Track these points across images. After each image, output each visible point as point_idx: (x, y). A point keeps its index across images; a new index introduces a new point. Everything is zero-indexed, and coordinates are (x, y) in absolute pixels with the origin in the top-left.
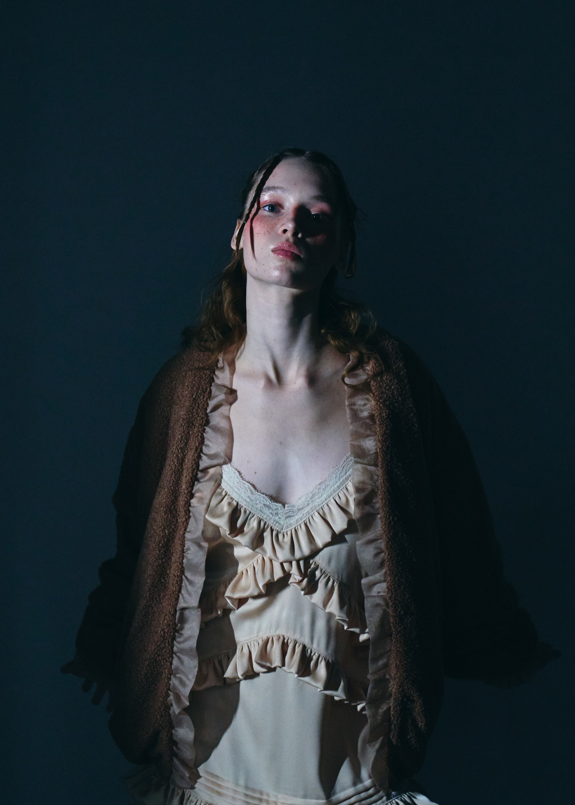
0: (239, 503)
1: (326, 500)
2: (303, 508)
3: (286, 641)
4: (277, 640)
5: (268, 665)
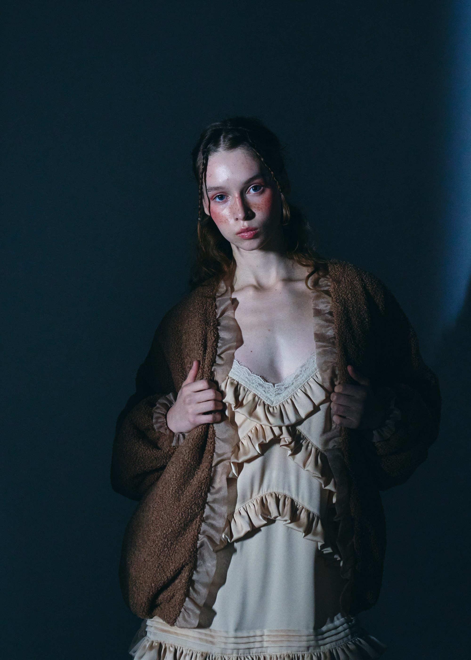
0: (239, 382)
1: (306, 379)
2: (288, 387)
3: (277, 496)
4: (270, 497)
5: (269, 517)
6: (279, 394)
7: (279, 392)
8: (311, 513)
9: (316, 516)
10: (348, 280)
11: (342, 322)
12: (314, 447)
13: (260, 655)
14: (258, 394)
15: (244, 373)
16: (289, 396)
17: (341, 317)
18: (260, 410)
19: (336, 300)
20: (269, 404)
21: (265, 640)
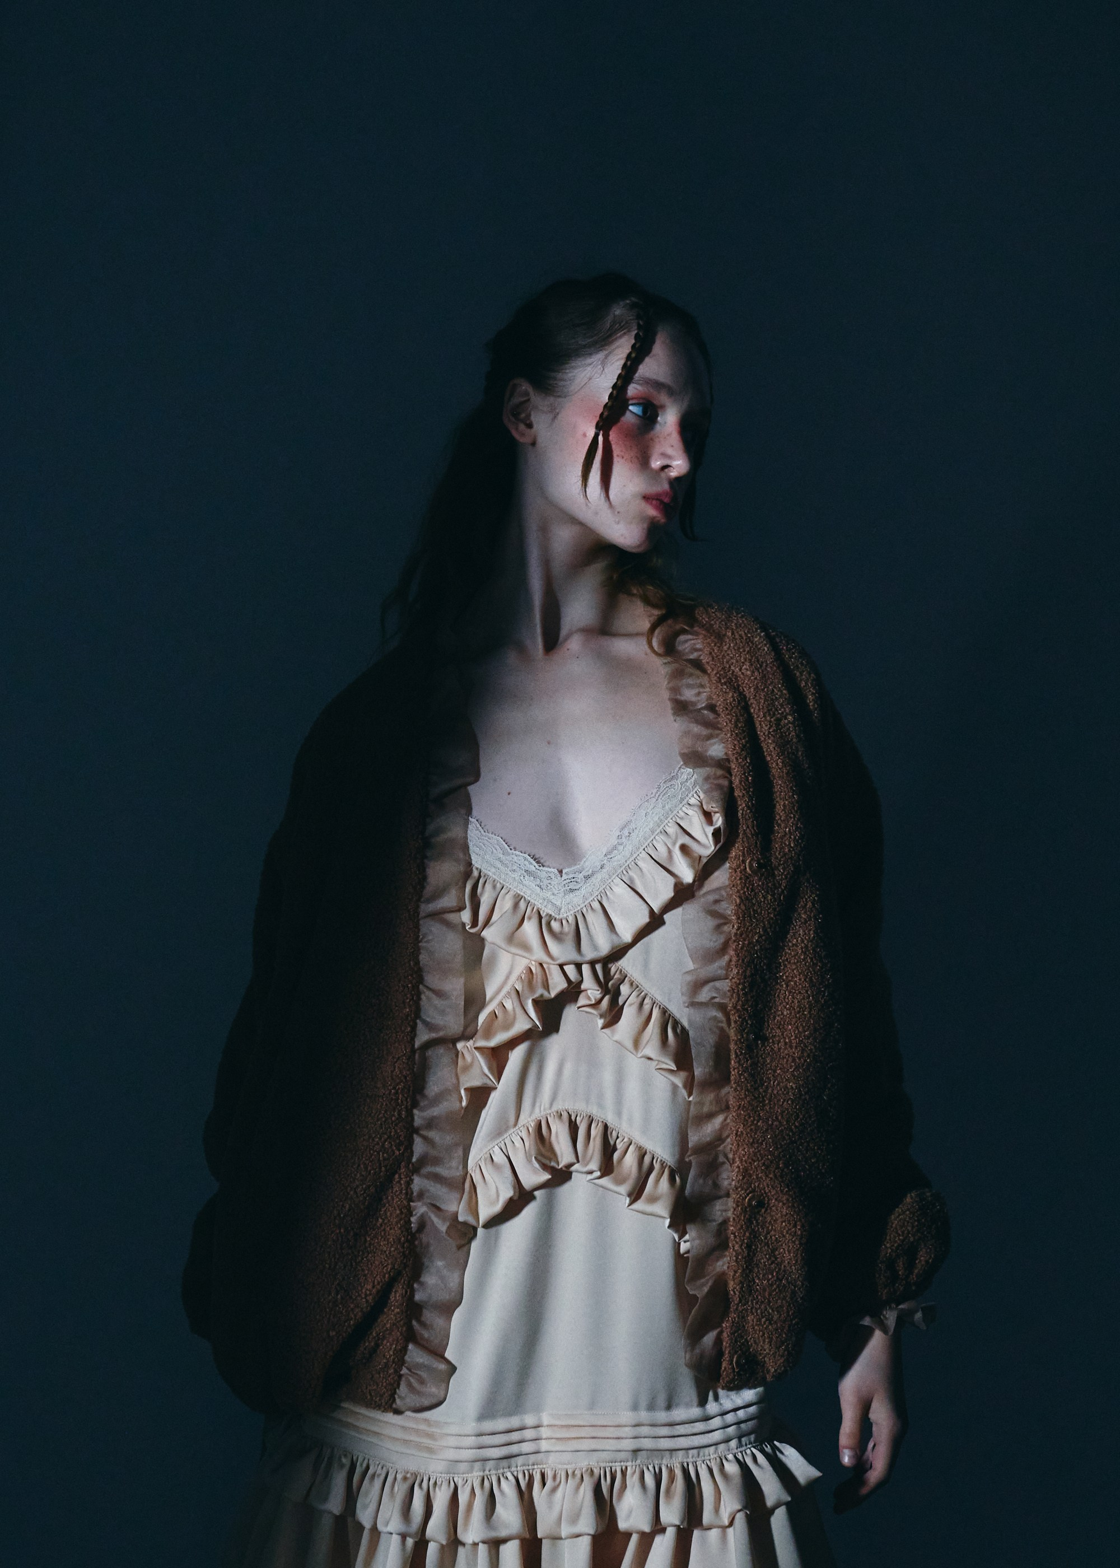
0: (483, 870)
1: (631, 855)
2: (593, 874)
3: (573, 1118)
4: (557, 1120)
5: (553, 1164)
6: (572, 890)
7: (572, 886)
8: (648, 1153)
9: (659, 1160)
10: (740, 636)
11: (740, 725)
12: (658, 1006)
13: (533, 1469)
14: (527, 895)
15: (493, 849)
16: (595, 895)
17: (736, 716)
18: (530, 928)
19: (719, 678)
20: (550, 913)
21: (544, 1436)
